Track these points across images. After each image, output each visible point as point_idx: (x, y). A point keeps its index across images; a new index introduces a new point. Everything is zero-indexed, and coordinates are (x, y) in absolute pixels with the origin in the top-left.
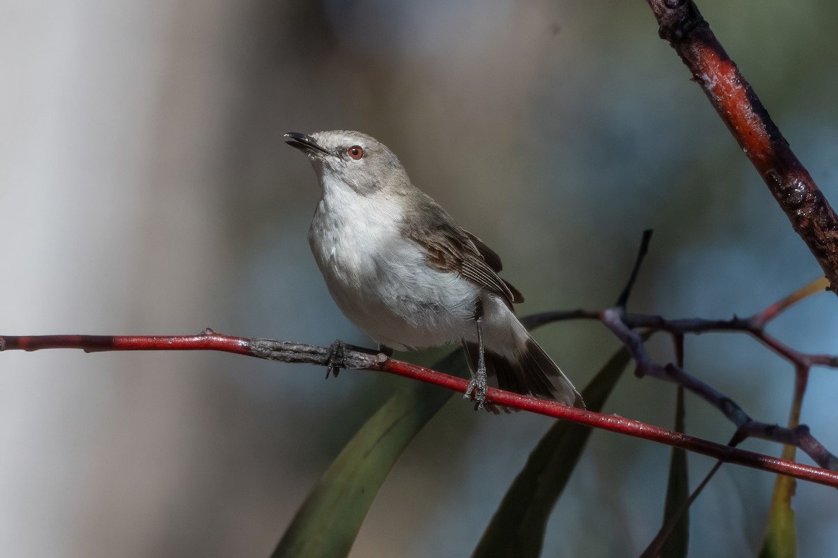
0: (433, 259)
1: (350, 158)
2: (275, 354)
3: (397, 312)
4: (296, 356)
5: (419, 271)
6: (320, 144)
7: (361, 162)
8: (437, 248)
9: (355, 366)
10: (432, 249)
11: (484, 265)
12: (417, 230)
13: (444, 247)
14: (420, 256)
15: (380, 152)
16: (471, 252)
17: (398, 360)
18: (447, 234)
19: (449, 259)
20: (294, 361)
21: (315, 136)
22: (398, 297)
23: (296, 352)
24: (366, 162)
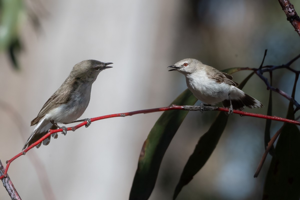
0: (217, 82)
1: (185, 67)
2: (191, 109)
3: (213, 96)
4: (196, 109)
5: (215, 85)
6: (177, 66)
7: (188, 66)
8: (218, 79)
9: (210, 110)
10: (217, 79)
11: (228, 79)
12: (212, 76)
13: (219, 78)
14: (215, 82)
15: (192, 61)
16: (224, 77)
17: (221, 107)
18: (219, 75)
19: (221, 80)
20: (195, 110)
21: (175, 65)
22: (212, 93)
23: (195, 108)
24: (190, 66)
